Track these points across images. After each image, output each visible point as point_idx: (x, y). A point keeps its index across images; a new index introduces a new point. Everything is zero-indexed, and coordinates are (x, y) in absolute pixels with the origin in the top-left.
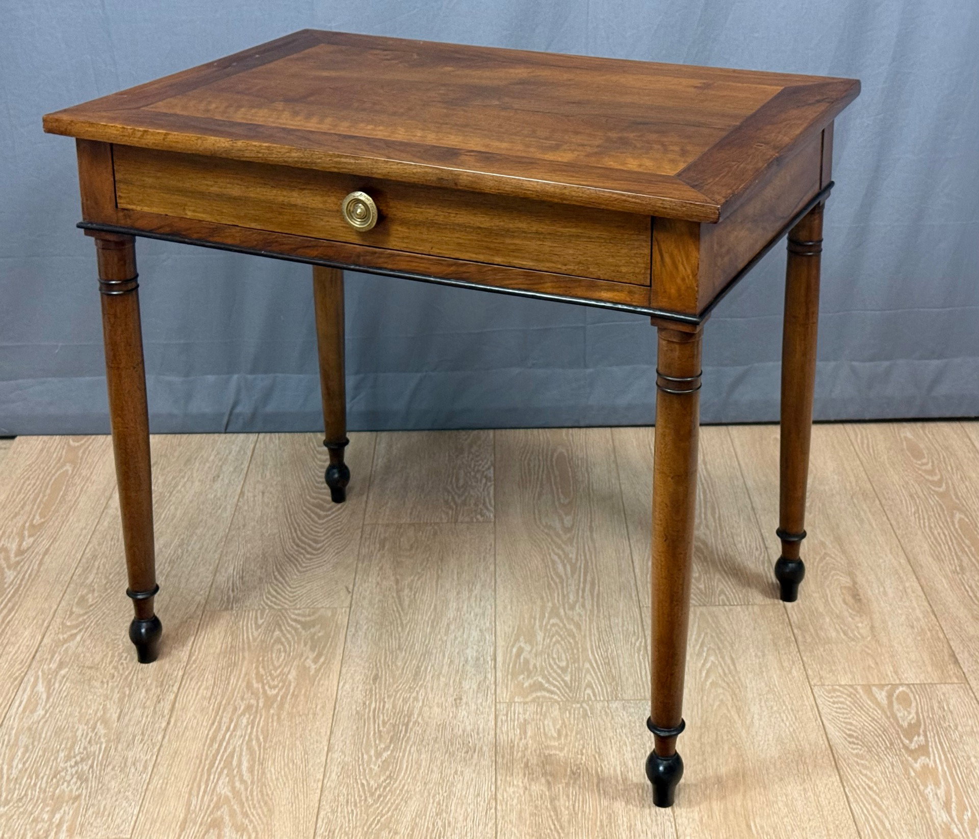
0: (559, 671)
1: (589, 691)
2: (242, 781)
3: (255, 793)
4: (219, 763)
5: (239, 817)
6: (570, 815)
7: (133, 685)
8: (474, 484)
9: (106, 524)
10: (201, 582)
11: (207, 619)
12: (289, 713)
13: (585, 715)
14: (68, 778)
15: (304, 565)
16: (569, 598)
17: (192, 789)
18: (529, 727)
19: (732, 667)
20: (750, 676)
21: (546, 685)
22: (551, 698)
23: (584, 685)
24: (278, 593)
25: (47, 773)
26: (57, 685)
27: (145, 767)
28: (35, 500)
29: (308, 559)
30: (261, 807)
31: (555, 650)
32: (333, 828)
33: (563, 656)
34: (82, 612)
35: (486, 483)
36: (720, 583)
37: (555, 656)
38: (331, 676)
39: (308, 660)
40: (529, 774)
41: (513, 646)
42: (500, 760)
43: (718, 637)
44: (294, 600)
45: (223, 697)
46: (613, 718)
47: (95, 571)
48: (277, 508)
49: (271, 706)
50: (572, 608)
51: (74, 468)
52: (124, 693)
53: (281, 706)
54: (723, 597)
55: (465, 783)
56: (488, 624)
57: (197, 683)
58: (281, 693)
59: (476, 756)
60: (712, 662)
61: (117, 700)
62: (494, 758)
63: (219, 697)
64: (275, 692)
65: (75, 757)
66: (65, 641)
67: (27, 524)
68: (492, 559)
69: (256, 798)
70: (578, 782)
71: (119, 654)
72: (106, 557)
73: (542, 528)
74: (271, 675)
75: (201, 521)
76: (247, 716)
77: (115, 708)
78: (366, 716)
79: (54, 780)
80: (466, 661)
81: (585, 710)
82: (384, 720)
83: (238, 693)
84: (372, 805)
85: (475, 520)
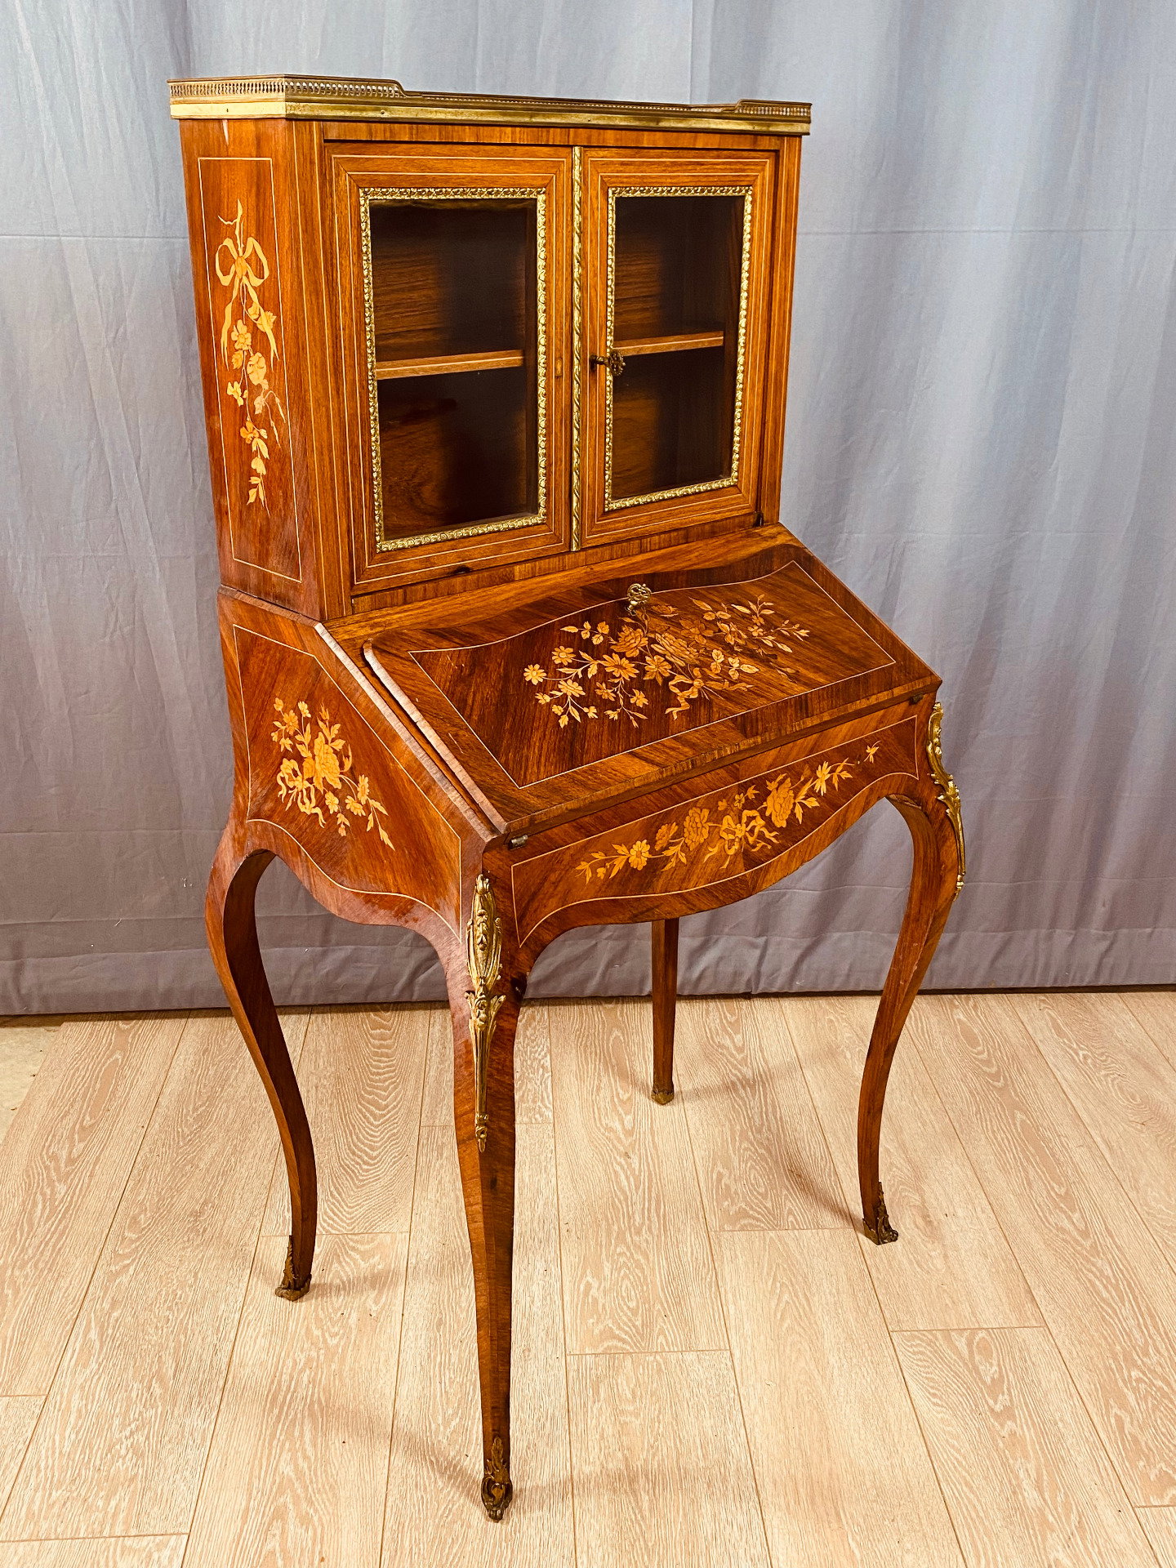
0: (629, 1314)
1: (661, 1338)
2: (306, 1457)
3: (319, 1473)
4: (281, 1435)
5: (305, 1505)
6: (651, 1501)
7: (189, 1332)
8: (531, 1075)
9: (157, 1126)
10: (255, 1200)
11: (263, 1246)
12: (351, 1370)
13: (659, 1370)
14: (123, 1452)
15: (361, 1178)
16: (635, 1220)
17: (253, 1466)
18: (601, 1385)
19: (807, 1308)
20: (826, 1319)
21: (617, 1332)
22: (623, 1349)
23: (657, 1330)
24: (335, 1214)
25: (101, 1446)
26: (110, 1331)
27: (203, 1439)
28: (85, 1095)
29: (364, 1171)
30: (326, 1494)
31: (624, 1287)
32: (402, 1520)
33: (633, 1293)
34: (134, 1236)
35: (543, 1074)
36: (787, 1202)
37: (624, 1294)
38: (393, 1324)
39: (369, 1300)
40: (605, 1447)
41: (580, 1282)
42: (573, 1429)
43: (791, 1270)
44: (352, 1223)
45: (282, 1347)
46: (688, 1374)
47: (146, 1186)
48: (331, 1105)
49: (332, 1361)
50: (638, 1233)
51: (124, 1057)
52: (180, 1342)
53: (343, 1360)
54: (791, 1218)
55: (539, 1458)
56: (553, 1254)
57: (255, 1329)
58: (342, 1344)
59: (548, 1425)
60: (787, 1302)
61: (172, 1351)
62: (567, 1427)
63: (278, 1348)
64: (335, 1341)
65: (129, 1425)
66: (118, 1274)
67: (78, 1126)
68: (554, 1170)
69: (320, 1481)
70: (656, 1458)
71: (174, 1291)
72: (158, 1169)
73: (602, 1130)
74: (330, 1319)
75: (254, 1123)
76: (308, 1372)
77: (171, 1361)
78: (432, 1373)
79: (109, 1456)
80: (533, 1302)
81: (659, 1364)
82: (450, 1378)
83: (298, 1341)
84: (443, 1488)
85: (534, 1121)
